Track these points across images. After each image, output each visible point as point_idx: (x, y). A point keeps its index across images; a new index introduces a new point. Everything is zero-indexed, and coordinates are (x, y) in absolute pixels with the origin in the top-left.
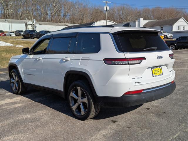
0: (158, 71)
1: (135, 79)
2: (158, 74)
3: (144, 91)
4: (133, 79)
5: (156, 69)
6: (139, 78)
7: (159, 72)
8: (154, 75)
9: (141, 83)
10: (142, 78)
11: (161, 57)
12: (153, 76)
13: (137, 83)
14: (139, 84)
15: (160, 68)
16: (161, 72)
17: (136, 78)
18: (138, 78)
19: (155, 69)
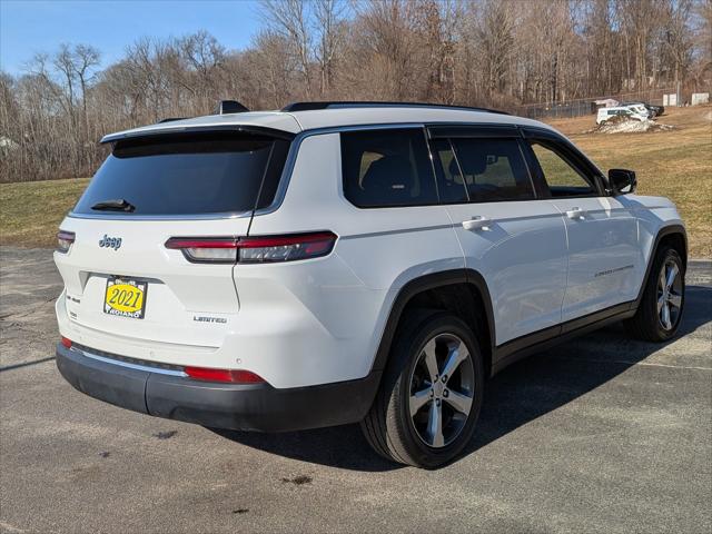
0: (127, 298)
2: (122, 308)
4: (68, 297)
5: (121, 286)
7: (131, 302)
8: (108, 308)
10: (79, 301)
11: (114, 243)
12: (105, 310)
15: (142, 287)
16: (139, 305)
17: (72, 297)
19: (116, 287)
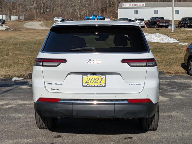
0: (95, 81)
1: (51, 84)
2: (93, 84)
3: (61, 101)
4: (49, 84)
5: (91, 77)
6: (59, 84)
7: (98, 82)
8: (85, 85)
9: (60, 91)
12: (83, 86)
13: (54, 89)
14: (57, 91)
15: (103, 76)
16: (103, 82)
17: (53, 83)
18: (56, 84)
